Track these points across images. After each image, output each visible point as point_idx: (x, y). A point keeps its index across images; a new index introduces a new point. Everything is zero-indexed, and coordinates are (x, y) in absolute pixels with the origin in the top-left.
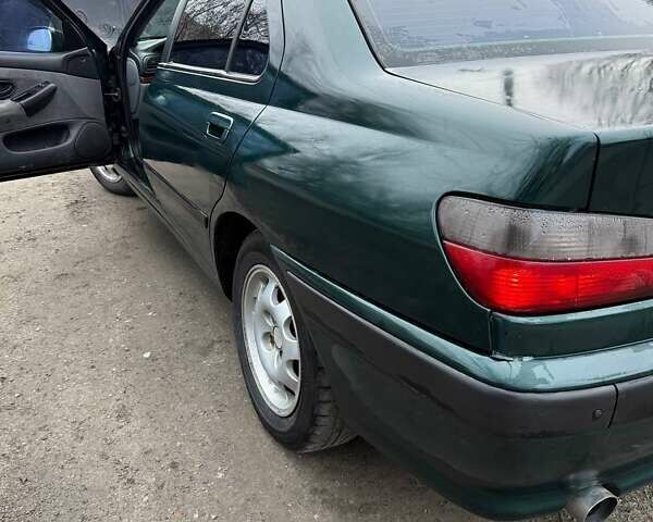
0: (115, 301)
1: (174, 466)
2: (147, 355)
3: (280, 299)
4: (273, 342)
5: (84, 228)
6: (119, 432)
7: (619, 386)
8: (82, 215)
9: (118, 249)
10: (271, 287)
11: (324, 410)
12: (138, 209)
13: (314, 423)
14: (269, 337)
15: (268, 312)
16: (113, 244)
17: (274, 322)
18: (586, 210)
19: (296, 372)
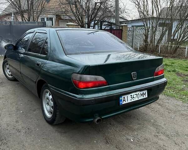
0: (13, 102)
1: (28, 129)
2: (21, 112)
3: (50, 95)
4: (49, 105)
5: (4, 89)
6: (17, 125)
7: (95, 98)
8: (3, 86)
9: (13, 92)
10: (48, 94)
11: (58, 113)
12: (17, 84)
13: (56, 116)
14: (48, 104)
15: (48, 98)
16: (12, 91)
17: (49, 100)
18: (89, 75)
19: (53, 108)
